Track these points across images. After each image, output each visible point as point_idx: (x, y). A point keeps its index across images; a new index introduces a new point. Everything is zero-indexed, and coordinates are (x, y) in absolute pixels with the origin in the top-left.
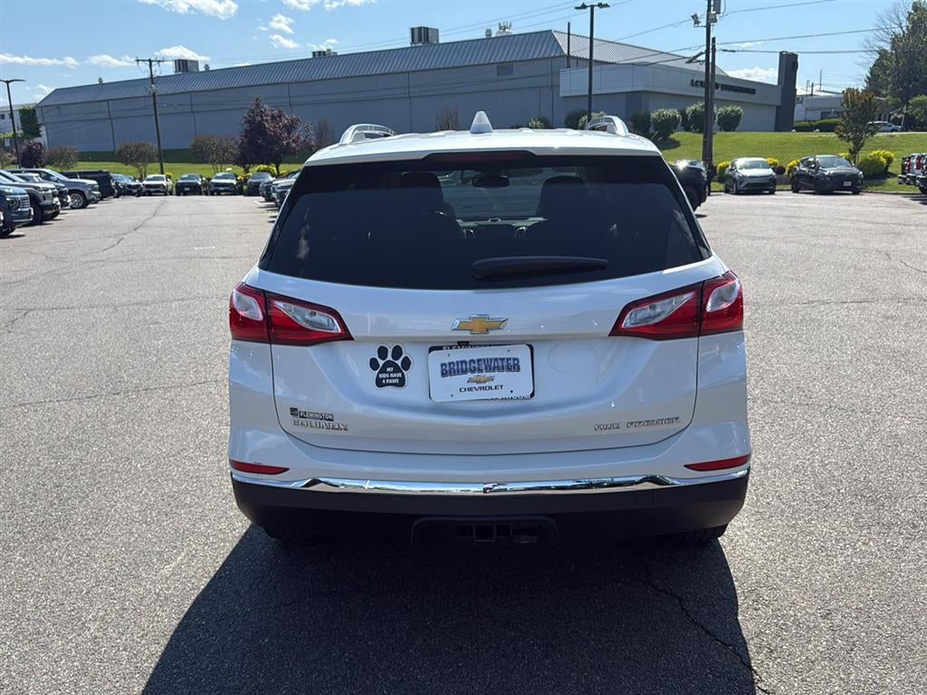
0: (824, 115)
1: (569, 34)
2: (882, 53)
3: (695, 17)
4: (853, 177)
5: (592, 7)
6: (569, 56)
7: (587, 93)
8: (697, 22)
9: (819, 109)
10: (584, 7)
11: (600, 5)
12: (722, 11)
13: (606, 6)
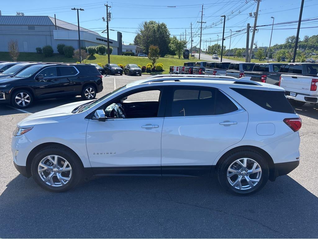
0: (127, 51)
1: (55, 18)
2: (139, 35)
3: (103, 18)
4: (139, 71)
5: (78, 10)
6: (56, 26)
7: (78, 39)
8: (104, 20)
9: (126, 49)
10: (75, 9)
11: (81, 9)
12: (111, 17)
13: (83, 10)
